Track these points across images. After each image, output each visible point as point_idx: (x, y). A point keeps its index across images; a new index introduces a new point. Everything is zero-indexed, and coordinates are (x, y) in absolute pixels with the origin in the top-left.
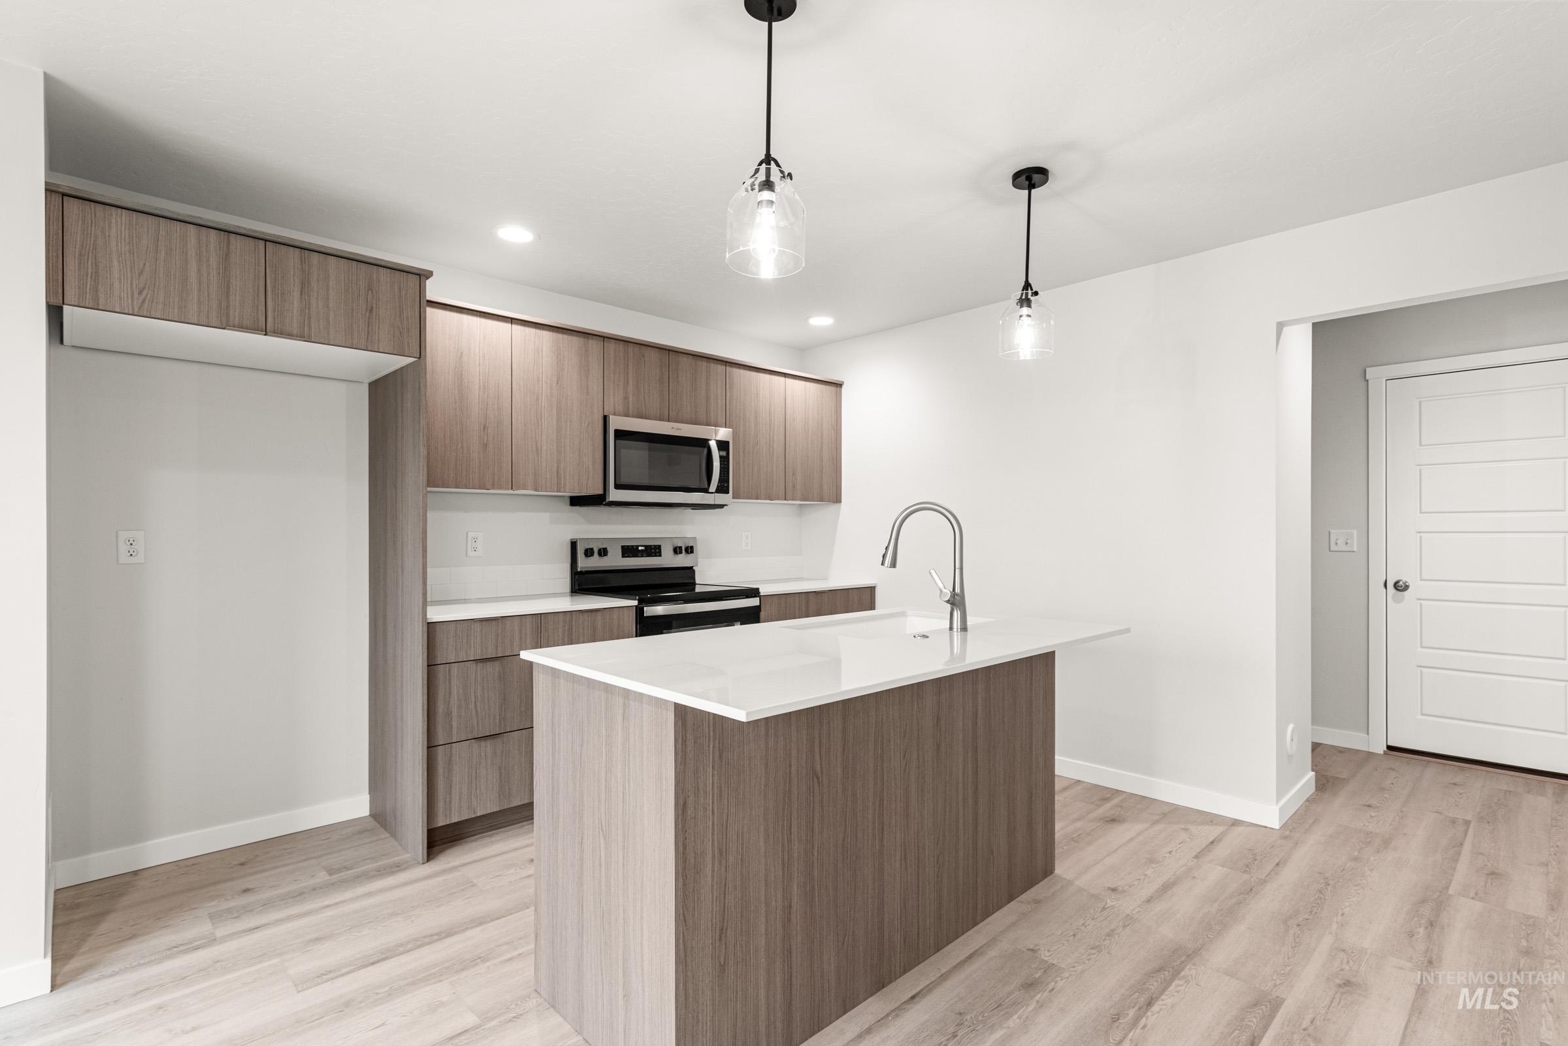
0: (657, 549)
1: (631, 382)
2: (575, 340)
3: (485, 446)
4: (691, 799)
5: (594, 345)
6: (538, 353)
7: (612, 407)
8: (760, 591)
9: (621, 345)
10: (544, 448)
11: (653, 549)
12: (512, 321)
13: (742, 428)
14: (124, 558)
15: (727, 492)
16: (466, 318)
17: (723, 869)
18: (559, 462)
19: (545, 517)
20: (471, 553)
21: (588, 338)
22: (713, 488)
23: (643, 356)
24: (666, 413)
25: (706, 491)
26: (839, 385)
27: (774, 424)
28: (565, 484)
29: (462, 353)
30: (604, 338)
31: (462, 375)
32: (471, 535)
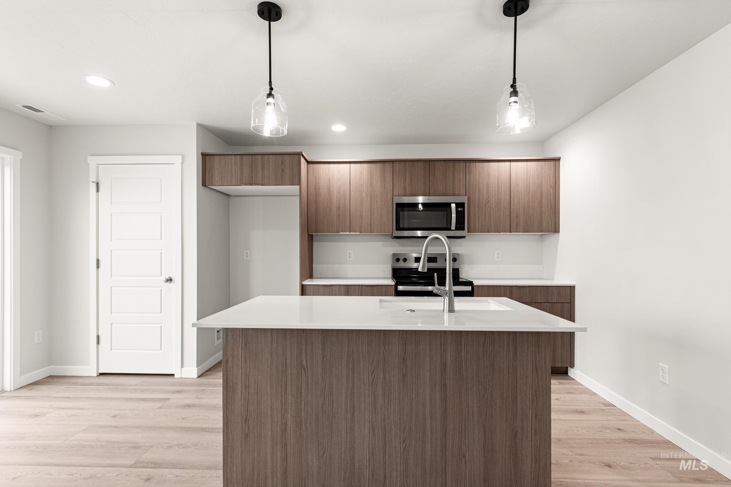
0: (435, 259)
1: (407, 180)
2: (378, 165)
3: (339, 215)
4: (230, 359)
5: (388, 166)
6: (362, 174)
7: (397, 192)
8: (473, 283)
9: (402, 163)
10: (364, 214)
11: (433, 259)
12: (350, 163)
13: (477, 194)
14: (245, 258)
15: (463, 229)
16: (332, 166)
17: (247, 393)
18: (371, 220)
19: (380, 244)
20: (348, 259)
21: (385, 163)
22: (453, 227)
23: (414, 166)
24: (428, 192)
25: (450, 229)
26: (558, 160)
27: (501, 190)
28: (374, 230)
29: (330, 180)
30: (393, 162)
31: (330, 188)
32: (348, 252)
